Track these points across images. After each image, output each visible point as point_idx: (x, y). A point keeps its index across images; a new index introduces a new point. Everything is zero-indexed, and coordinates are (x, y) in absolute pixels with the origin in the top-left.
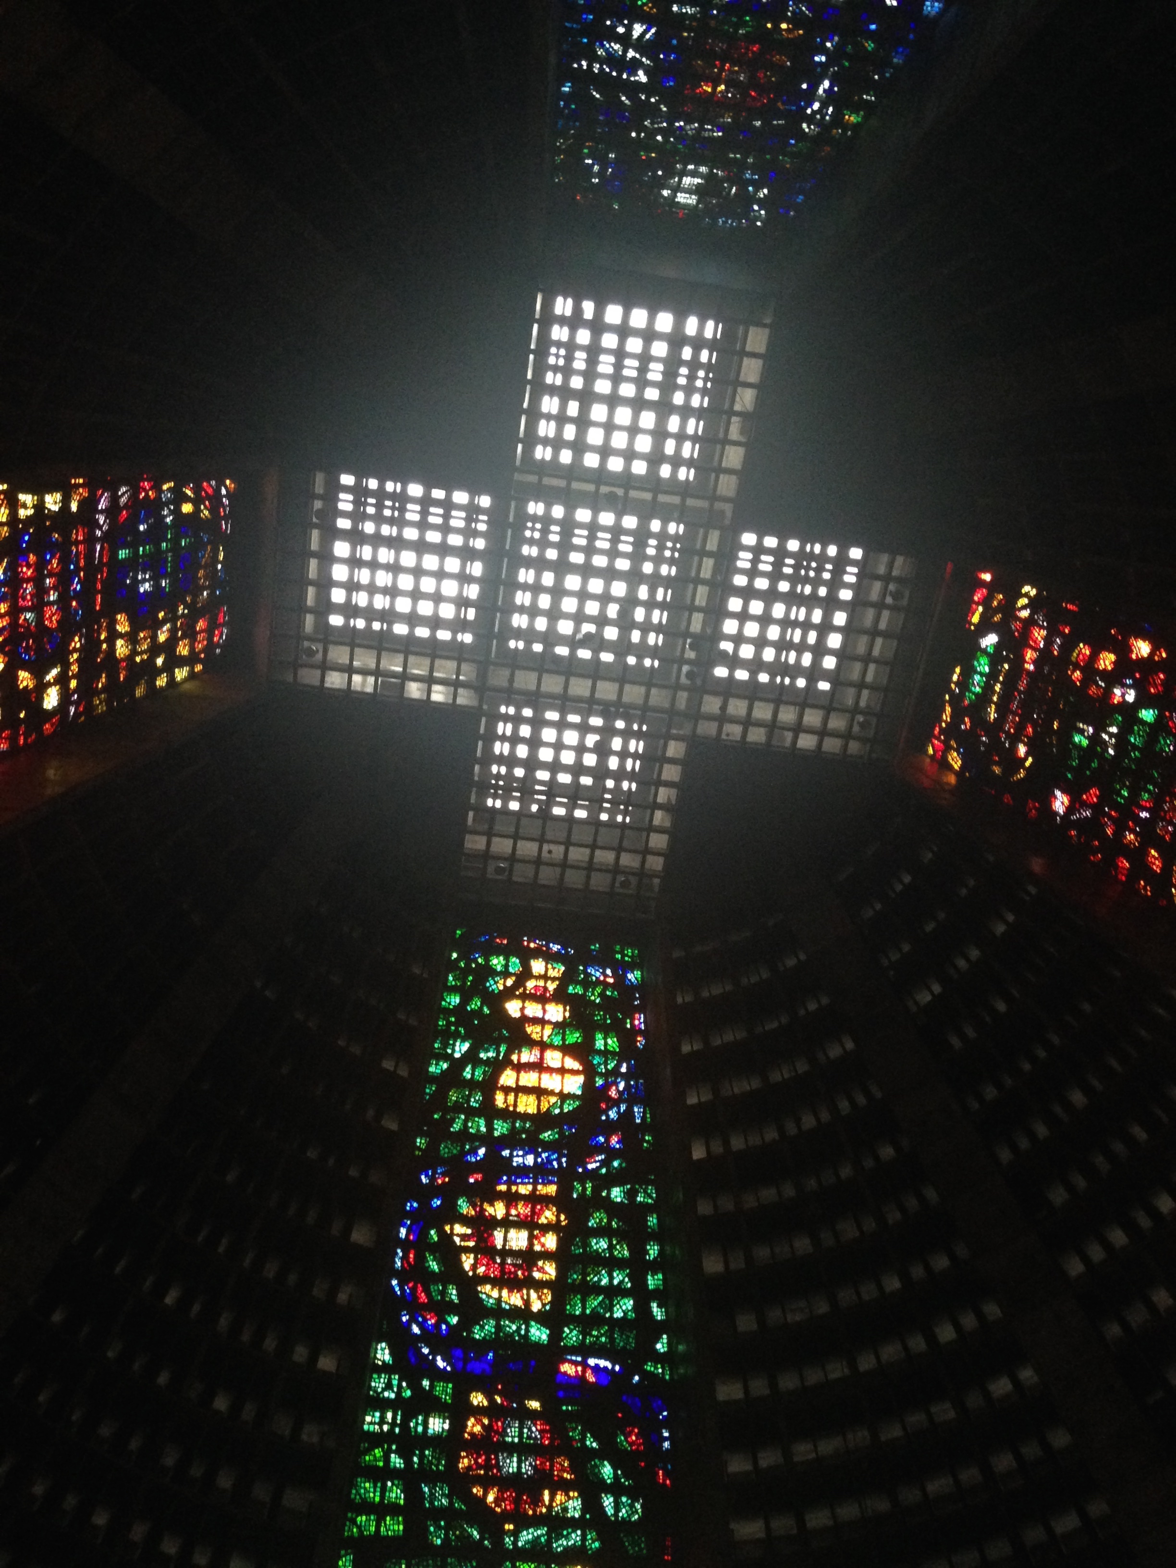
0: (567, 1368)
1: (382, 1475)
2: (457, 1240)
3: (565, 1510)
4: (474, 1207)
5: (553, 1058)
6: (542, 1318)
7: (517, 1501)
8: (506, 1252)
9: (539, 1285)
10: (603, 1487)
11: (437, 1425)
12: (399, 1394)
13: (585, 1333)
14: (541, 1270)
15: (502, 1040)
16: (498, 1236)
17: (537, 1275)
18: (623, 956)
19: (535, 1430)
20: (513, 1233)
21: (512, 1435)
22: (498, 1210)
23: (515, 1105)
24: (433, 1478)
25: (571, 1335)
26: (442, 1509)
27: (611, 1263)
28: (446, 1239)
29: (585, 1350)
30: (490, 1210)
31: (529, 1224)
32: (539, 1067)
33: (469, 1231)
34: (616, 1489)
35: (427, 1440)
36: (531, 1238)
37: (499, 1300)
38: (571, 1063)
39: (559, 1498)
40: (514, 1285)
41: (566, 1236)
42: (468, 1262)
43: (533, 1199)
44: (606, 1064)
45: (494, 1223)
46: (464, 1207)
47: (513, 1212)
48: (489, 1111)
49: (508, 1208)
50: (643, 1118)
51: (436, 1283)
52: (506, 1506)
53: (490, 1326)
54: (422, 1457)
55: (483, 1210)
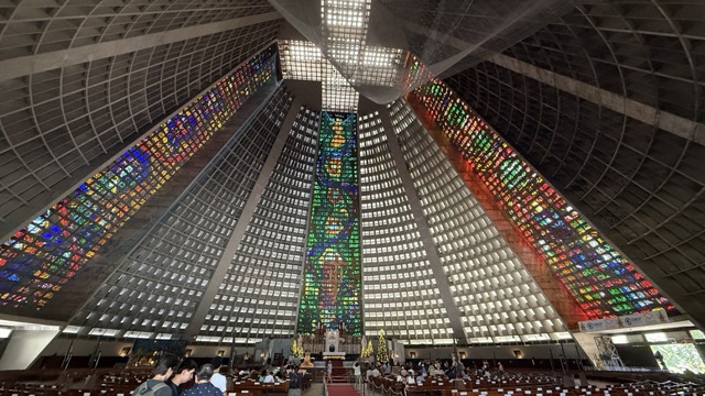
0: (342, 184)
1: (317, 199)
5: (340, 137)
6: (339, 178)
7: (335, 201)
8: (333, 169)
15: (332, 134)
17: (338, 172)
19: (338, 193)
20: (334, 165)
23: (334, 145)
24: (324, 199)
25: (343, 180)
26: (325, 203)
28: (324, 167)
29: (345, 182)
33: (328, 166)
35: (323, 194)
36: (337, 166)
37: (332, 176)
38: (343, 138)
39: (341, 201)
41: (342, 166)
42: (328, 170)
43: (338, 160)
45: (331, 164)
46: (327, 162)
48: (330, 147)
49: (333, 162)
51: (323, 173)
53: (331, 179)
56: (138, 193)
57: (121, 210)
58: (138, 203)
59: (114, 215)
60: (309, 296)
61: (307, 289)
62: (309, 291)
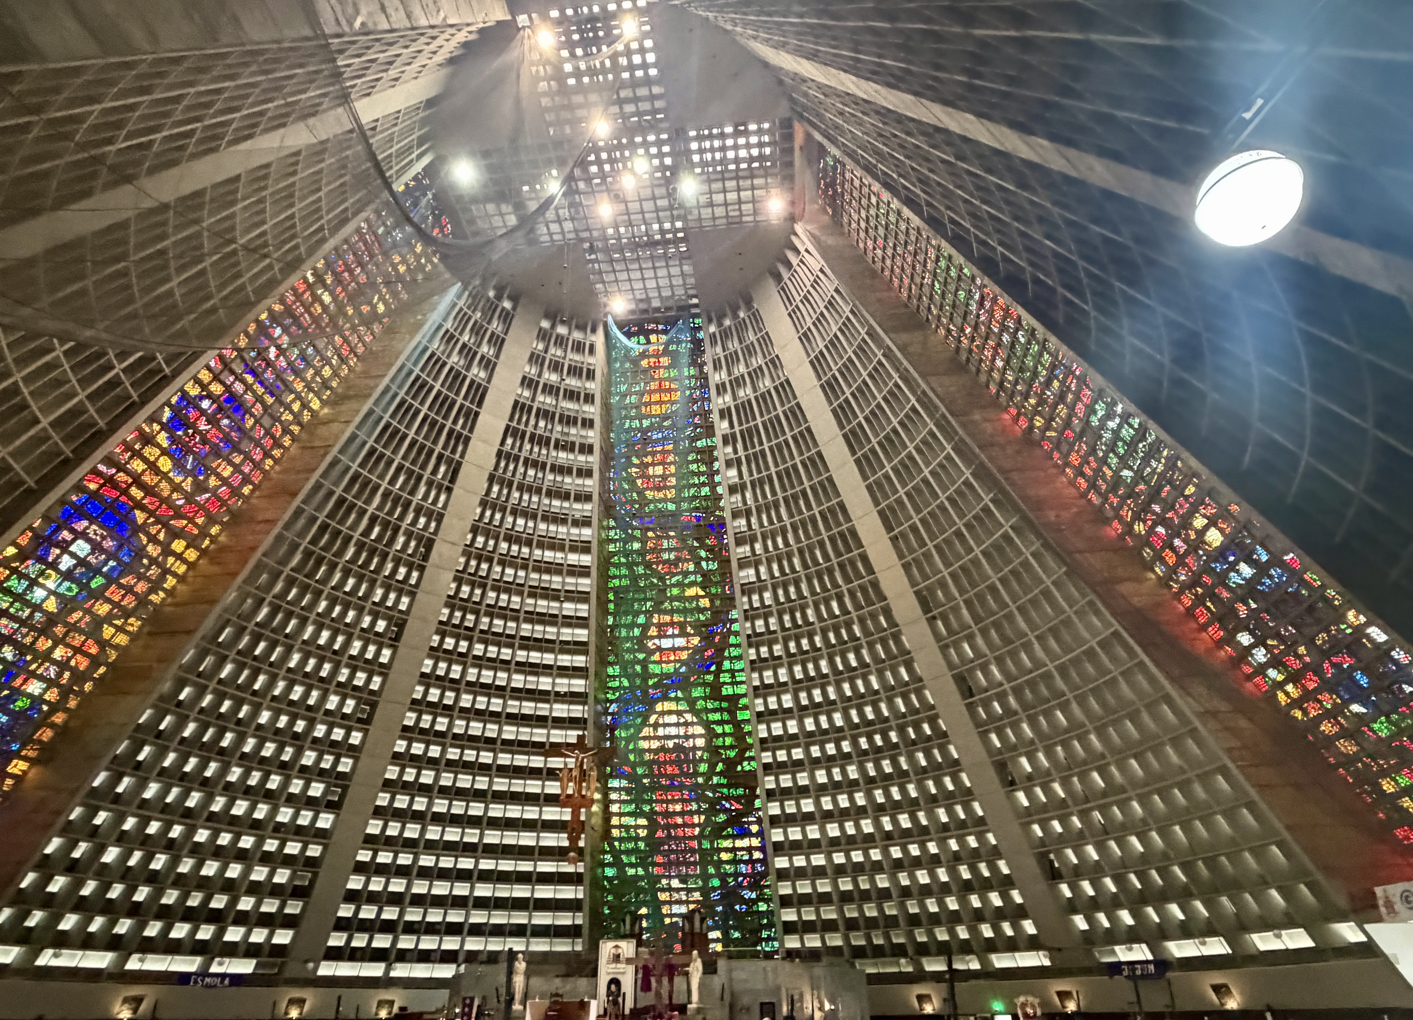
0: (684, 518)
1: (617, 566)
2: (634, 474)
3: (688, 569)
4: (638, 459)
6: (672, 501)
7: (670, 568)
8: (654, 477)
9: (669, 488)
10: (702, 559)
11: (636, 546)
13: (690, 504)
14: (670, 481)
15: (640, 380)
16: (650, 470)
17: (668, 483)
20: (656, 468)
21: (665, 545)
22: (649, 459)
23: (651, 411)
24: (637, 564)
25: (685, 506)
26: (642, 574)
27: (699, 473)
28: (629, 474)
29: (690, 510)
30: (645, 460)
31: (662, 463)
33: (638, 470)
34: (707, 560)
35: (633, 551)
36: (664, 468)
37: (654, 496)
39: (685, 564)
40: (659, 489)
41: (679, 465)
42: (639, 482)
43: (663, 452)
45: (647, 465)
46: (635, 461)
47: (655, 459)
48: (640, 416)
49: (653, 457)
51: (628, 492)
52: (666, 570)
53: (652, 506)
54: (632, 557)
55: (642, 460)
56: (116, 605)
57: (77, 650)
58: (120, 629)
59: (63, 665)
60: (621, 840)
61: (615, 821)
62: (620, 827)
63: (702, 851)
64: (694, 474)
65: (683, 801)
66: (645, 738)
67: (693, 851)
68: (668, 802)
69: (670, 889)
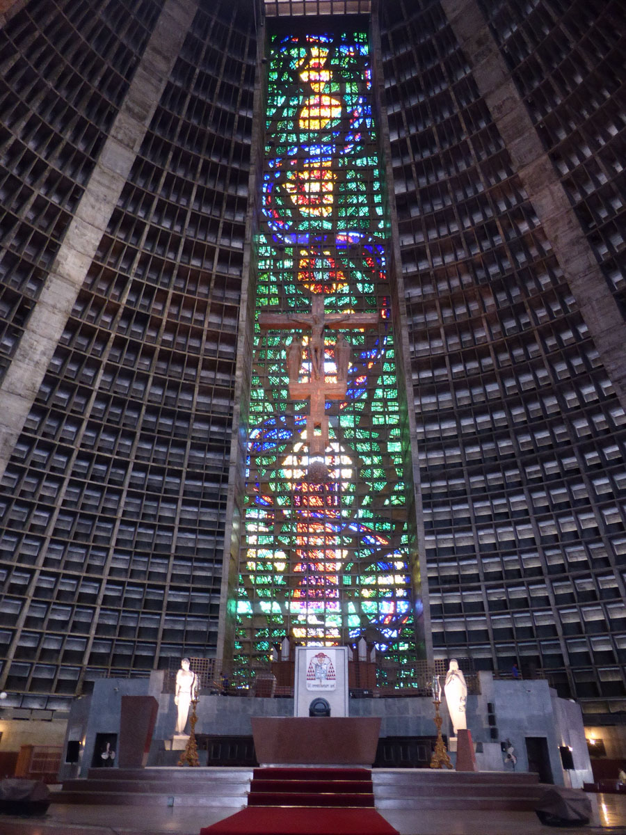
0: (340, 238)
2: (288, 190)
3: (342, 291)
4: (295, 175)
5: (326, 100)
6: (328, 219)
7: (323, 289)
8: (310, 194)
9: (326, 206)
10: (358, 281)
11: (288, 264)
12: (271, 254)
13: (347, 224)
14: (327, 199)
15: (299, 94)
16: (306, 186)
17: (325, 202)
18: (359, 39)
19: (328, 263)
20: (312, 184)
22: (305, 175)
23: (309, 126)
25: (341, 225)
26: (293, 294)
27: (358, 193)
28: (284, 190)
29: (347, 230)
30: (301, 176)
31: (320, 180)
32: (320, 105)
33: (293, 186)
34: (363, 282)
35: (284, 270)
36: (321, 186)
37: (309, 214)
38: (335, 102)
39: (340, 286)
40: (315, 206)
41: (337, 183)
44: (352, 100)
46: (290, 175)
47: (312, 176)
48: (297, 131)
49: (310, 174)
50: (371, 125)
51: (281, 209)
52: (319, 291)
53: (306, 224)
54: (283, 276)
55: (298, 176)
60: (257, 573)
61: (251, 553)
62: (256, 560)
63: (343, 588)
64: (352, 193)
65: (326, 535)
66: (288, 467)
67: (333, 587)
68: (308, 535)
69: (307, 626)
